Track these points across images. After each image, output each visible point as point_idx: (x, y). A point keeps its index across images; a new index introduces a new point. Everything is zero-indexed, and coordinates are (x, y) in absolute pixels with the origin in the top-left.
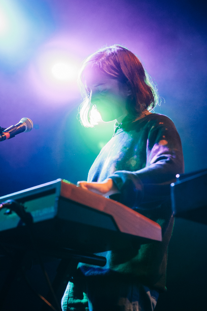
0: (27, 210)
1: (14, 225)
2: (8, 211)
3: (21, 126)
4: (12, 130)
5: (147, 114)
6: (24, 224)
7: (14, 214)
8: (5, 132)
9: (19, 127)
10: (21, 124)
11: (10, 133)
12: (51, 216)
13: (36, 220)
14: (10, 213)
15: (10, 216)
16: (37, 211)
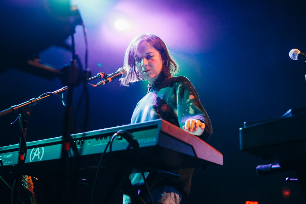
0: (134, 138)
1: (124, 147)
2: (119, 137)
3: (119, 74)
4: (113, 76)
5: (171, 77)
6: (132, 148)
7: (124, 140)
8: (108, 77)
9: (118, 74)
10: (119, 72)
11: (112, 78)
12: (154, 144)
13: (141, 146)
14: (121, 139)
15: (121, 141)
16: (142, 140)
